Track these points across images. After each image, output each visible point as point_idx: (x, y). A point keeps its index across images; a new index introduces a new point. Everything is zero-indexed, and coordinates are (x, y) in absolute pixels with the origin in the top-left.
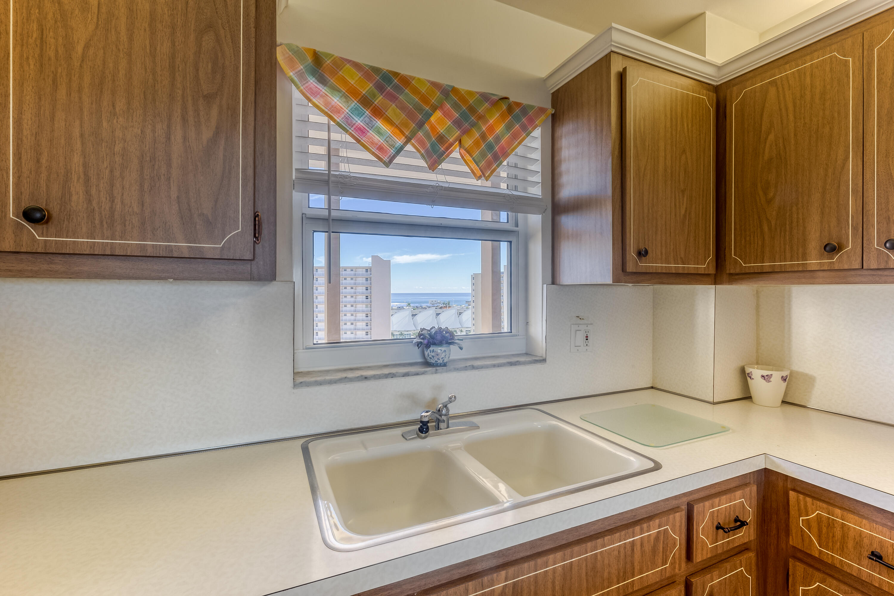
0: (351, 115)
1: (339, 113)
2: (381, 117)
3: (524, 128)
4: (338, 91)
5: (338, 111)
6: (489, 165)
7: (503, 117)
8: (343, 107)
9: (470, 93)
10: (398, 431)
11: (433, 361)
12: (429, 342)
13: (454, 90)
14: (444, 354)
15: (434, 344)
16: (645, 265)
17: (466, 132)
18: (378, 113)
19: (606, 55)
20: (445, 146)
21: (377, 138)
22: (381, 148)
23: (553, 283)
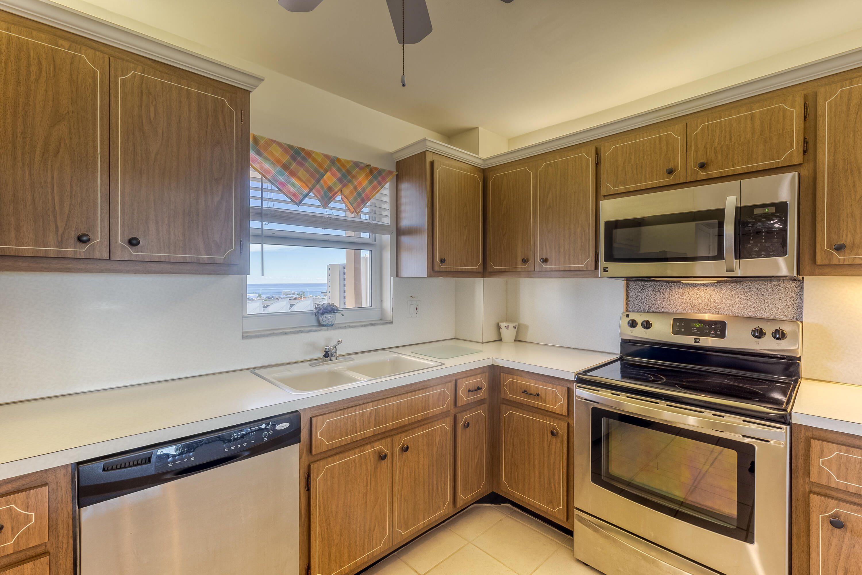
0: (277, 175)
1: (269, 173)
2: (295, 177)
3: (380, 183)
4: (269, 160)
5: (268, 172)
6: (359, 205)
7: (367, 176)
8: (272, 170)
9: (348, 162)
10: (307, 364)
11: (325, 323)
12: (323, 312)
13: (338, 160)
14: (332, 319)
15: (327, 313)
16: (444, 267)
17: (345, 186)
18: (293, 174)
19: (424, 151)
20: (332, 193)
21: (292, 189)
22: (294, 195)
23: (397, 276)
